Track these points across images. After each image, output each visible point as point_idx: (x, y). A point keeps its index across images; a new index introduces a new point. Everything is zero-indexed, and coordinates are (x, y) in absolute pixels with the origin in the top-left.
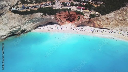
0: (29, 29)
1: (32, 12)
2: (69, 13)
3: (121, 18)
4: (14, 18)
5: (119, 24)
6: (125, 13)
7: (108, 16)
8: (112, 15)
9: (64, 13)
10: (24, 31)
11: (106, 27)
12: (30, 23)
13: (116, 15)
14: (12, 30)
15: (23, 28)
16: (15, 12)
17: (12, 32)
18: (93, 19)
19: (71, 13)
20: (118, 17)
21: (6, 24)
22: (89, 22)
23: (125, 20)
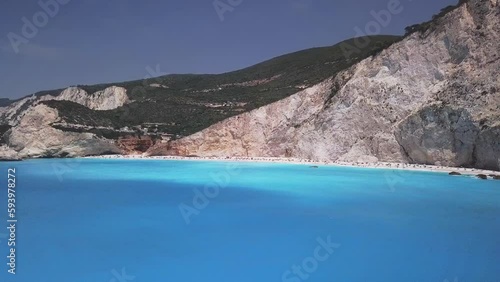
0: (74, 153)
1: (80, 131)
2: (140, 138)
3: (212, 139)
4: (55, 135)
5: (211, 148)
6: (216, 131)
7: (194, 137)
8: (199, 135)
9: (132, 138)
10: (64, 155)
11: (194, 154)
12: (76, 145)
13: (204, 135)
14: (49, 149)
15: (66, 149)
16: (57, 127)
17: (48, 152)
18: (173, 142)
19: (143, 138)
20: (207, 138)
21: (42, 140)
22: (169, 148)
23: (217, 141)
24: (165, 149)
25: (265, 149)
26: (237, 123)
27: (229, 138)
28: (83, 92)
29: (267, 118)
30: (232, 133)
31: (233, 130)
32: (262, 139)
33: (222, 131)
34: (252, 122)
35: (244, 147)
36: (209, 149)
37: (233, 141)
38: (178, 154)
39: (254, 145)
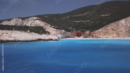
2: (77, 32)
3: (105, 31)
5: (105, 34)
7: (99, 30)
9: (75, 32)
11: (99, 37)
12: (60, 34)
13: (102, 30)
22: (90, 35)
23: (107, 32)
24: (88, 35)
25: (126, 34)
26: (114, 25)
27: (112, 31)
28: (20, 20)
29: (125, 23)
30: (113, 29)
31: (113, 28)
32: (124, 31)
33: (109, 28)
34: (120, 25)
35: (117, 34)
36: (104, 35)
37: (113, 32)
38: (93, 37)
39: (121, 33)
